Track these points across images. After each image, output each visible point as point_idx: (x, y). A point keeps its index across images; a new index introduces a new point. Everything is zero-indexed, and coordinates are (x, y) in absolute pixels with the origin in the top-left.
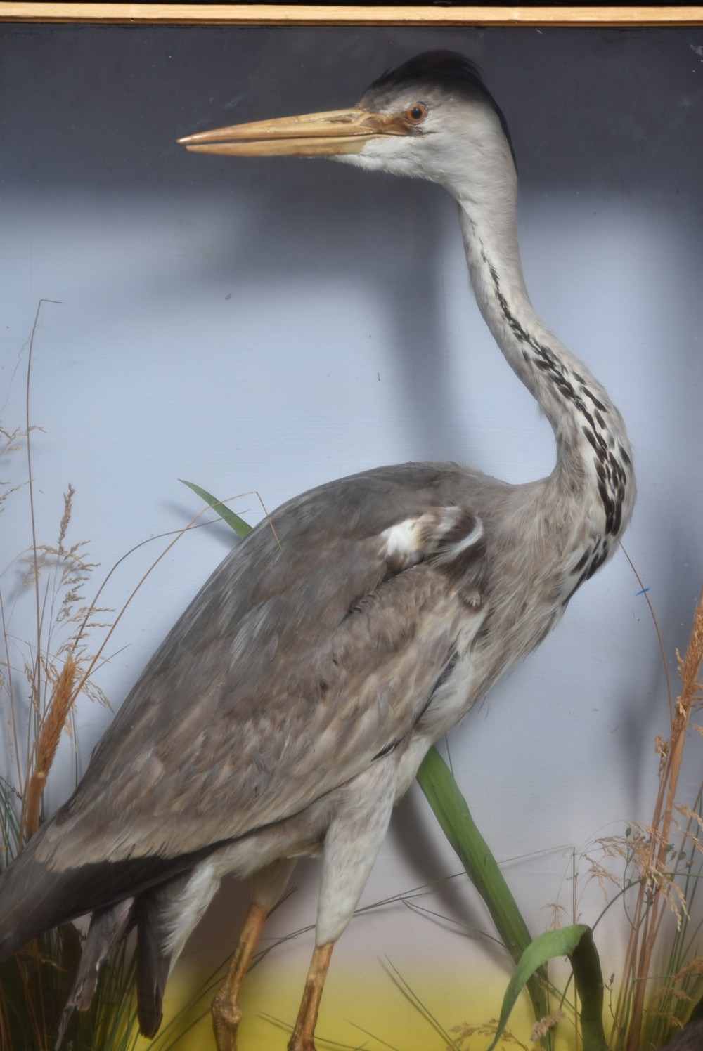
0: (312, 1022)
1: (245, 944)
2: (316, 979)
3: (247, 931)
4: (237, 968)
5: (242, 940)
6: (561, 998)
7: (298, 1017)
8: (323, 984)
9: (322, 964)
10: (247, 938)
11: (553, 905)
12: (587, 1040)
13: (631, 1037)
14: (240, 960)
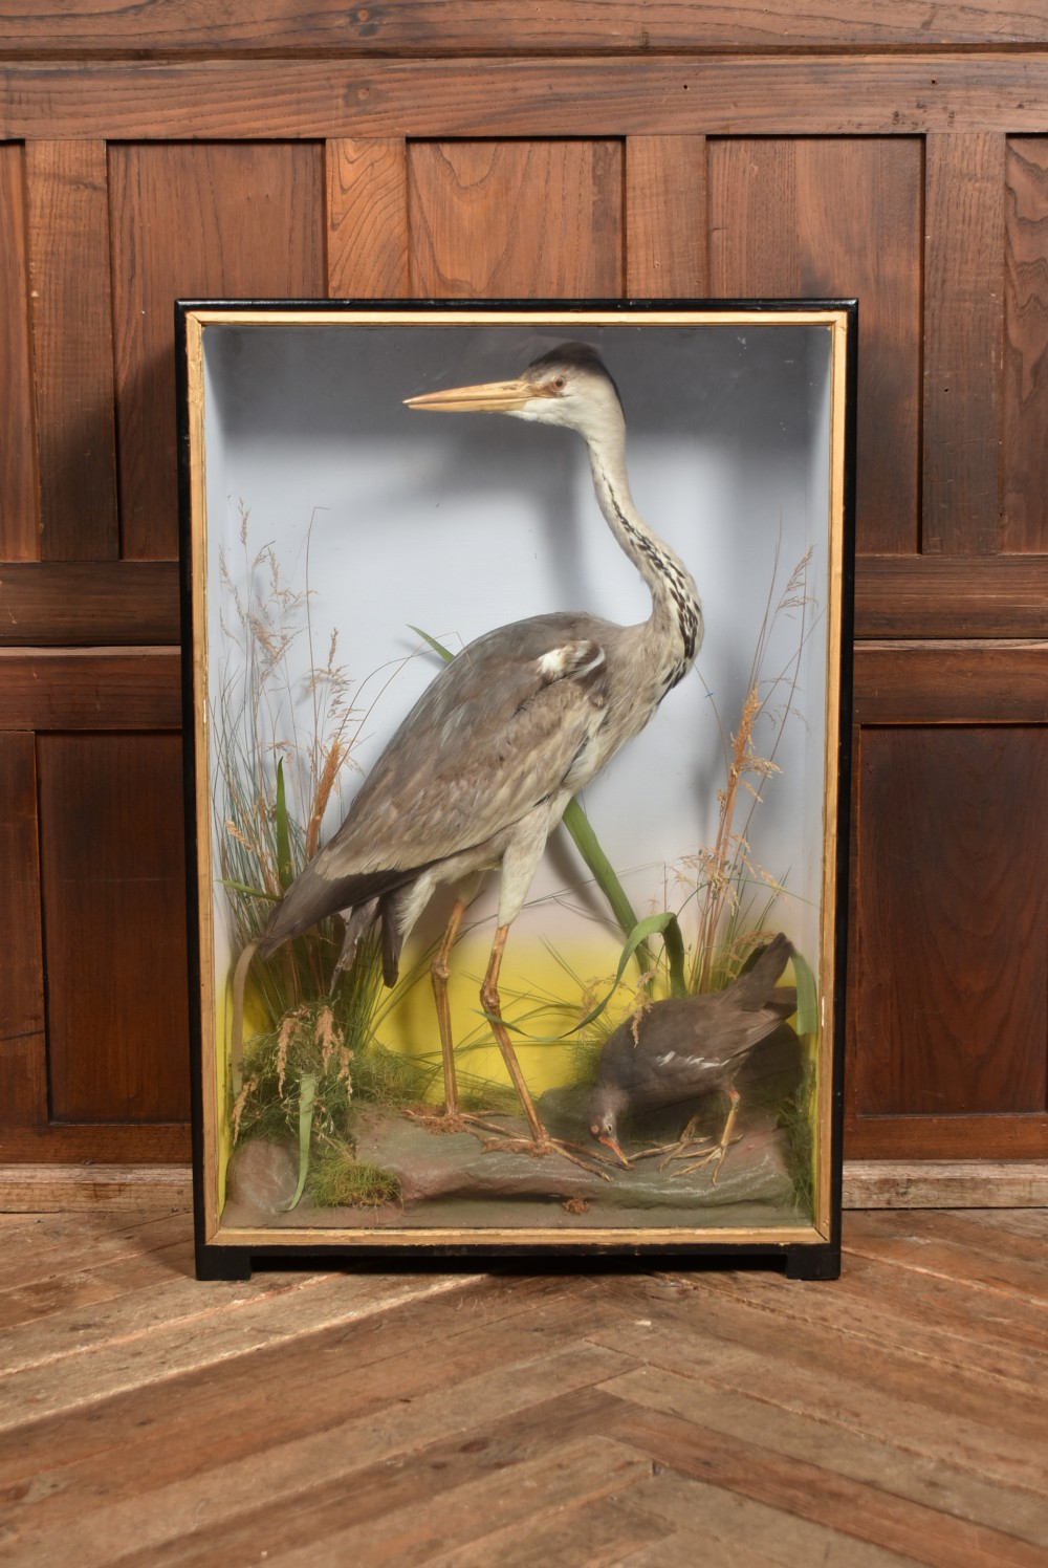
0: (495, 977)
1: (451, 927)
2: (498, 949)
3: (453, 918)
4: (446, 943)
5: (450, 924)
7: (486, 974)
8: (502, 952)
9: (501, 940)
10: (453, 923)
11: (651, 900)
12: (673, 988)
13: (703, 985)
14: (448, 937)
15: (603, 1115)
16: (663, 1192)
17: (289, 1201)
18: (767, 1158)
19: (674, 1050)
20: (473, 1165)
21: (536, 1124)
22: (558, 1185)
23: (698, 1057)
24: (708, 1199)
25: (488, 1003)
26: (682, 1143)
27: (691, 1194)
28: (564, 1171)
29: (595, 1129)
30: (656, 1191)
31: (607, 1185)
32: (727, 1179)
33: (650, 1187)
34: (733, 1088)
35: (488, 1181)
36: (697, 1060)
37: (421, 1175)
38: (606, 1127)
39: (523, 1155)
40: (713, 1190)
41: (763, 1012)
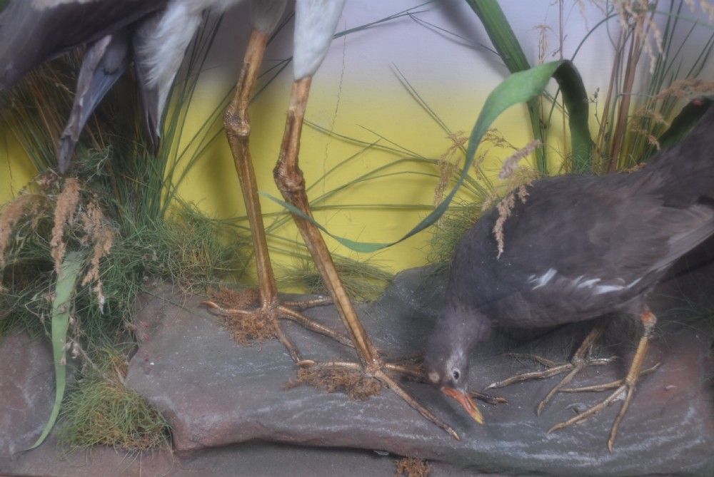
0: (295, 149)
1: (248, 65)
2: (296, 110)
3: (249, 53)
4: (243, 86)
5: (246, 62)
6: (553, 100)
7: (282, 145)
8: (303, 115)
9: (300, 97)
10: (250, 59)
11: (541, 26)
12: (575, 144)
13: (615, 140)
14: (246, 77)
15: (447, 356)
16: (536, 456)
17: (37, 432)
18: (692, 411)
19: (555, 267)
20: (267, 409)
21: (364, 346)
22: (386, 442)
23: (592, 278)
24: (600, 470)
25: (286, 186)
26: (575, 366)
27: (577, 462)
28: (395, 422)
29: (435, 377)
30: (525, 456)
31: (455, 446)
32: (629, 443)
33: (518, 448)
34: (647, 308)
35: (288, 433)
36: (590, 283)
37: (196, 421)
38: (451, 374)
39: (340, 395)
40: (608, 458)
41: (696, 208)
